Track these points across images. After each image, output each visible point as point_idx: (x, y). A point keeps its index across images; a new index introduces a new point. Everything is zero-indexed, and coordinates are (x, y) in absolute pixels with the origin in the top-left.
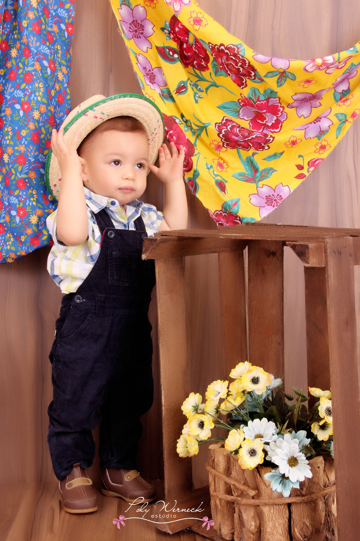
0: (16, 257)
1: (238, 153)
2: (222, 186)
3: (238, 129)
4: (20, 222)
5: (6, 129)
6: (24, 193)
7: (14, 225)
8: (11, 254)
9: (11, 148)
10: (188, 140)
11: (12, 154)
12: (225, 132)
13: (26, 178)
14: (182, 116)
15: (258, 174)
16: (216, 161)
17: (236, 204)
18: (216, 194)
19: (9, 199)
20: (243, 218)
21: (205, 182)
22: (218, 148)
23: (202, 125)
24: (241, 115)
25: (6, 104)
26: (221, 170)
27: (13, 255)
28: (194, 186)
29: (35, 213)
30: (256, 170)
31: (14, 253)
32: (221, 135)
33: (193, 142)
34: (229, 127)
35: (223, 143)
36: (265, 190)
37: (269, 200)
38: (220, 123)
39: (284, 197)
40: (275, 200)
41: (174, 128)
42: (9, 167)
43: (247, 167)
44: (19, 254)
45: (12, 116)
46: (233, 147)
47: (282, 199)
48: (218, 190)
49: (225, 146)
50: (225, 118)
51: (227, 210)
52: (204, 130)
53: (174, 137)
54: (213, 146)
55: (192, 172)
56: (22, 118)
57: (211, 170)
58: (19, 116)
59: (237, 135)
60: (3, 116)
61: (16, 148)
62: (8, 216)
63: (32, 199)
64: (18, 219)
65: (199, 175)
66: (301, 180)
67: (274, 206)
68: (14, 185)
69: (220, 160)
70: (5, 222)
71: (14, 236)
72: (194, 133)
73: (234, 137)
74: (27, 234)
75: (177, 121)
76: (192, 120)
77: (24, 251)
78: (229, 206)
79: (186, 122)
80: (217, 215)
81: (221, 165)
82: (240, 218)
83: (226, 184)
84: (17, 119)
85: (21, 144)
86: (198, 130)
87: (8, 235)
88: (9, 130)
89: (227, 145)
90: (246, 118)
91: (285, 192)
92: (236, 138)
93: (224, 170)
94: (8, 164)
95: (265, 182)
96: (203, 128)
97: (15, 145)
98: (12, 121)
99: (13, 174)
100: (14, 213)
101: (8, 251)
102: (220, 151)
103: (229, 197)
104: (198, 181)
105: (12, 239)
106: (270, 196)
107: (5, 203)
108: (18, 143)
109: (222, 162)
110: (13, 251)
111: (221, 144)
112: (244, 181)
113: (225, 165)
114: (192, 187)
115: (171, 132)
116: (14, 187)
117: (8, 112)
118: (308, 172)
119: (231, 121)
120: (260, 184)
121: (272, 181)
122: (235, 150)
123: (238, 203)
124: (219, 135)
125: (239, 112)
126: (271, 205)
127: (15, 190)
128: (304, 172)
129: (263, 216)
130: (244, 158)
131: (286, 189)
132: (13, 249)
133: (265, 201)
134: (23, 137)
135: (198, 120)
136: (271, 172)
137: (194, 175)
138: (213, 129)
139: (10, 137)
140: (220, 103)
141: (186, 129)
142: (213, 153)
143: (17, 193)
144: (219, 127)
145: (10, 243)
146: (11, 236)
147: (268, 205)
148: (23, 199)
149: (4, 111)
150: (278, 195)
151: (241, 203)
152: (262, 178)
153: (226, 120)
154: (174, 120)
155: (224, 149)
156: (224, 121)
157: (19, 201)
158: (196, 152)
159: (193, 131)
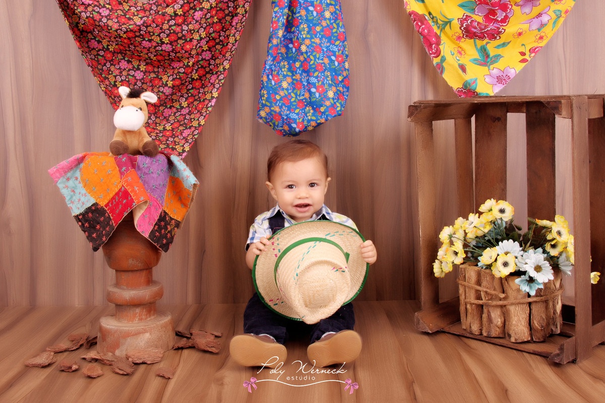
0: (316, 124)
1: (475, 43)
2: (463, 68)
3: (476, 23)
4: (319, 96)
5: (302, 26)
6: (323, 74)
7: (313, 100)
8: (312, 122)
9: (308, 40)
10: (436, 33)
11: (310, 45)
12: (466, 25)
13: (322, 63)
14: (430, 14)
15: (489, 60)
16: (456, 49)
17: (474, 82)
18: (459, 74)
19: (308, 79)
20: (480, 94)
21: (450, 65)
22: (459, 38)
23: (447, 20)
24: (476, 12)
25: (301, 7)
26: (460, 56)
27: (313, 124)
28: (441, 69)
29: (331, 90)
30: (488, 56)
31: (314, 122)
32: (462, 28)
33: (439, 34)
34: (469, 22)
35: (463, 35)
36: (495, 72)
37: (500, 79)
38: (461, 18)
39: (512, 77)
40: (504, 80)
41: (425, 23)
42: (307, 55)
43: (480, 54)
44: (319, 122)
45: (306, 16)
46: (471, 38)
47: (510, 78)
48: (460, 71)
49: (464, 37)
50: (465, 15)
51: (467, 87)
52: (448, 25)
53: (426, 30)
54: (455, 37)
55: (440, 57)
56: (316, 17)
57: (454, 56)
58: (313, 16)
59: (475, 28)
60: (298, 17)
61: (313, 40)
62: (308, 93)
63: (328, 79)
64: (317, 95)
65: (445, 59)
66: (524, 64)
67: (503, 84)
68: (313, 68)
69: (459, 48)
70: (305, 99)
71: (313, 108)
72: (439, 27)
73: (473, 29)
74: (326, 106)
75: (426, 17)
76: (439, 17)
77: (324, 119)
78: (469, 84)
79: (433, 18)
80: (459, 91)
81: (460, 53)
82: (477, 93)
83: (466, 67)
84: (311, 18)
85: (316, 37)
86: (443, 24)
87: (308, 108)
88: (305, 27)
89: (467, 36)
90: (480, 14)
91: (512, 73)
92: (475, 30)
93: (462, 56)
94: (306, 53)
95: (495, 65)
96: (448, 22)
97: (312, 38)
98: (307, 20)
99: (311, 60)
100: (313, 90)
101: (309, 121)
102: (460, 41)
103: (469, 77)
104: (444, 64)
105: (312, 111)
106: (499, 76)
107: (304, 83)
108: (314, 36)
109: (460, 50)
110: (313, 120)
111: (461, 35)
112: (479, 65)
113: (463, 52)
114: (439, 69)
115: (424, 26)
116: (313, 70)
117: (303, 13)
118: (530, 57)
119: (470, 17)
120: (491, 67)
121: (500, 64)
122: (473, 40)
123: (476, 82)
124: (460, 28)
125: (475, 9)
126: (501, 83)
127: (314, 72)
128: (527, 57)
129: (496, 92)
130: (479, 47)
131: (512, 71)
132: (314, 118)
133: (497, 80)
134: (318, 32)
135: (444, 16)
136: (499, 58)
137: (441, 60)
138: (456, 24)
139: (305, 32)
140: (460, 3)
141: (433, 24)
142: (454, 43)
143: (316, 74)
144: (461, 21)
145: (310, 114)
146: (311, 109)
147: (499, 83)
148: (321, 79)
149: (299, 12)
150: (507, 75)
151: (478, 81)
152: (493, 63)
153: (466, 15)
154: (425, 17)
155: (463, 39)
156: (465, 17)
157: (318, 81)
158: (442, 42)
159: (438, 25)
